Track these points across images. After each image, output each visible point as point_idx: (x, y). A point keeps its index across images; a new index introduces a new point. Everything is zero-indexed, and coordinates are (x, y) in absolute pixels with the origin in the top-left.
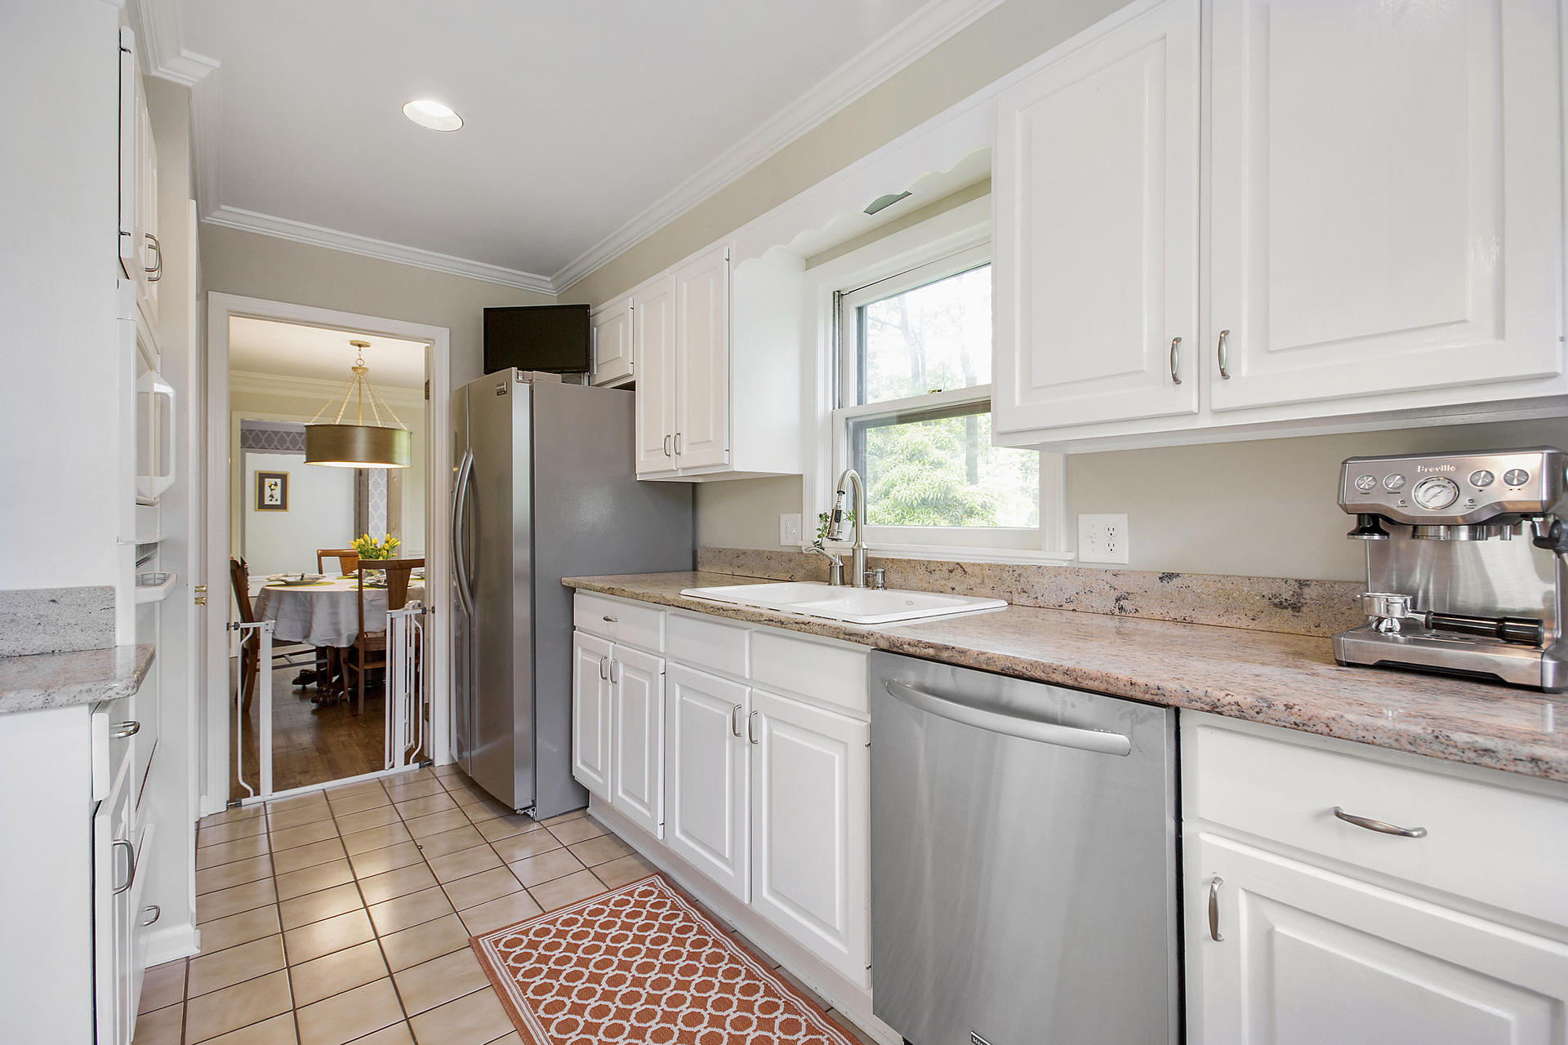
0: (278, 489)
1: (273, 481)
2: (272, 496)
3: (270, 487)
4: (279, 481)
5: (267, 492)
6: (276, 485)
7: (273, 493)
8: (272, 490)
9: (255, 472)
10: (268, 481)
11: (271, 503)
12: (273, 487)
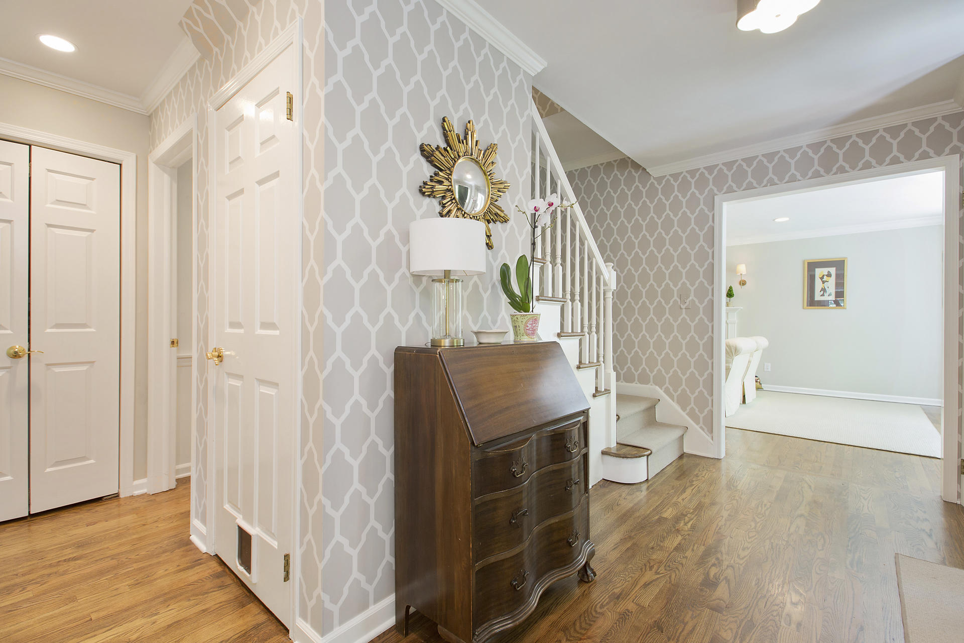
0: (832, 281)
1: (825, 271)
2: (824, 290)
3: (822, 278)
4: (833, 270)
5: (818, 285)
6: (829, 275)
7: (826, 288)
8: (823, 282)
9: (804, 262)
10: (819, 272)
11: (822, 298)
12: (825, 278)
